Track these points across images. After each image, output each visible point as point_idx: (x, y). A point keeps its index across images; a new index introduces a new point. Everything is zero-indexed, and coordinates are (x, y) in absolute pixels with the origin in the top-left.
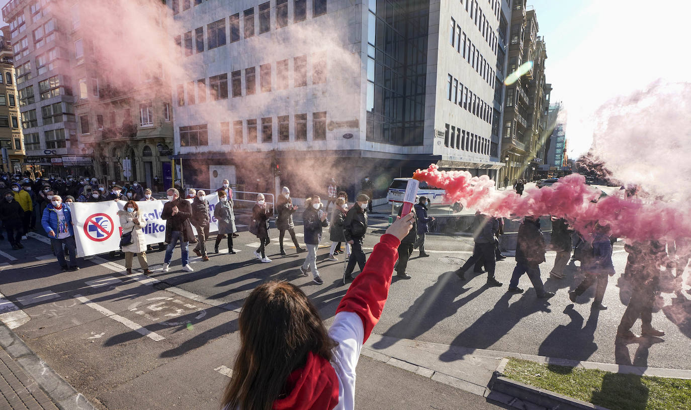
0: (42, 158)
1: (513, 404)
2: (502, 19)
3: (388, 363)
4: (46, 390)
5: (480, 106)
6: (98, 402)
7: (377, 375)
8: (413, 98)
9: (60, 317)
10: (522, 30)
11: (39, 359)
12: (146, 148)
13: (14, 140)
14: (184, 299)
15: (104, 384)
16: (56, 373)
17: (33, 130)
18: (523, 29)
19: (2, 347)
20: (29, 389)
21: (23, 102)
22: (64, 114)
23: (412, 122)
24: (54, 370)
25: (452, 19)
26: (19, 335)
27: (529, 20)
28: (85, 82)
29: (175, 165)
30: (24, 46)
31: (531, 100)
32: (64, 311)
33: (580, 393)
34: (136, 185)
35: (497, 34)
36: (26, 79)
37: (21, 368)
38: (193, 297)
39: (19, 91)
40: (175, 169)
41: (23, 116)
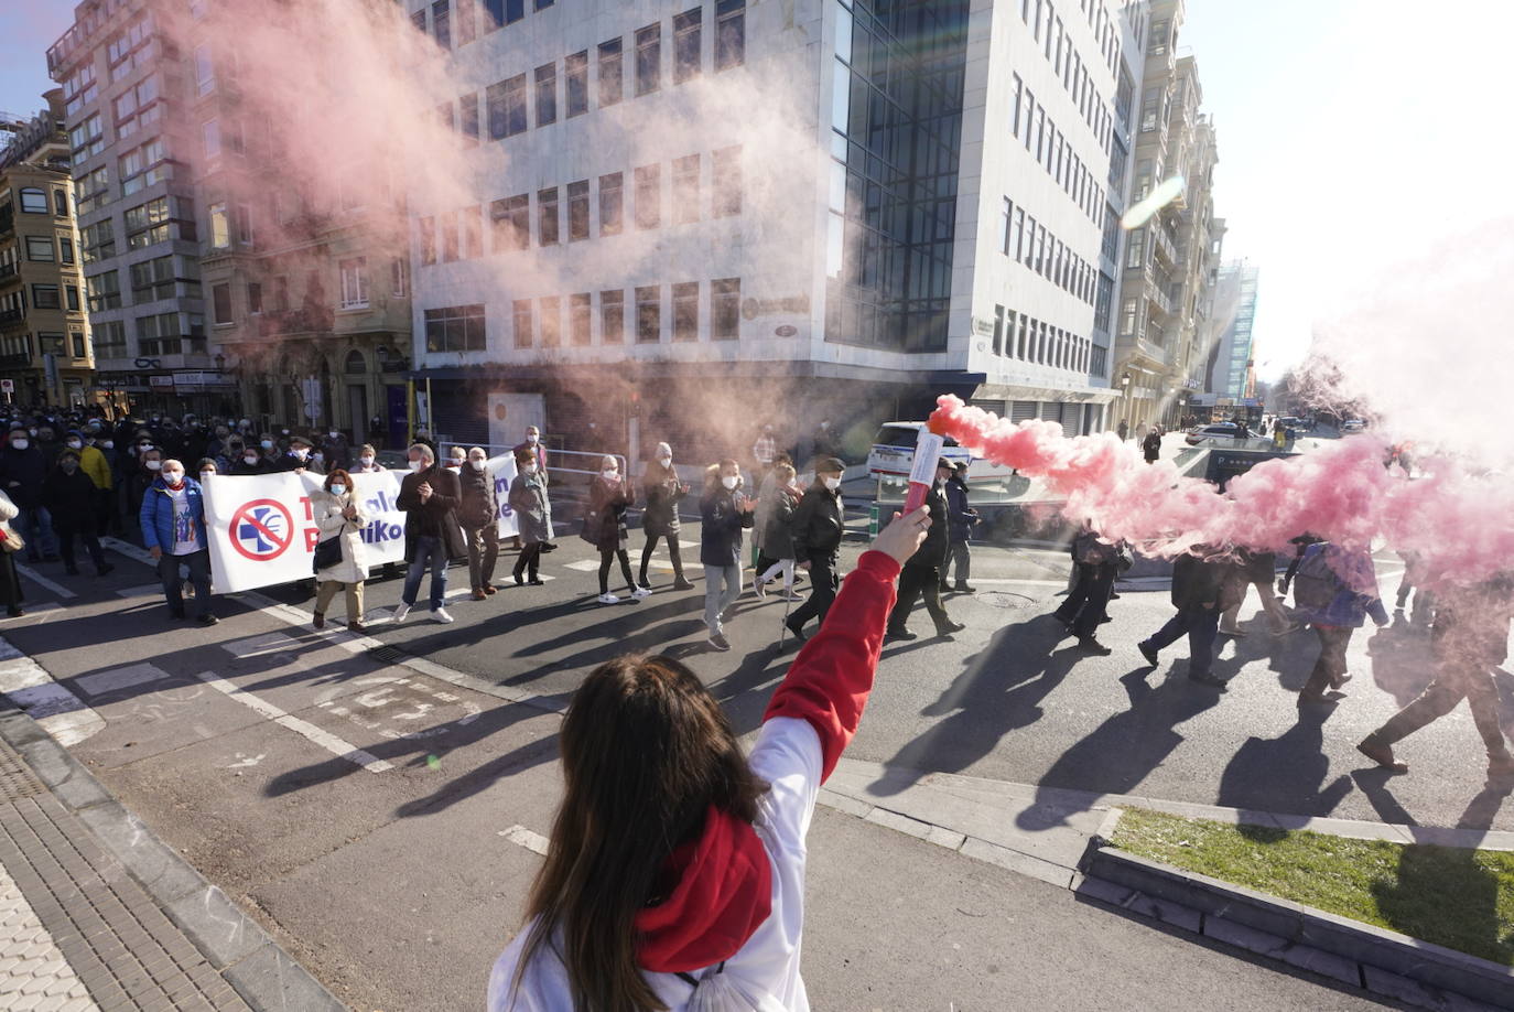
0: (131, 377)
1: (1132, 904)
2: (1124, 76)
3: (867, 818)
4: (141, 878)
5: (1071, 268)
6: (253, 904)
7: (843, 843)
8: (928, 248)
9: (169, 720)
10: (1166, 101)
11: (124, 811)
12: (354, 355)
13: (71, 337)
14: (433, 682)
15: (264, 865)
16: (162, 843)
17: (110, 316)
18: (1169, 99)
19: (47, 786)
20: (104, 877)
21: (91, 254)
22: (179, 280)
23: (924, 300)
24: (156, 835)
25: (1015, 75)
26: (81, 760)
27: (1183, 79)
28: (223, 213)
29: (415, 393)
30: (94, 134)
31: (1181, 252)
32: (178, 707)
33: (1272, 881)
34: (334, 434)
35: (1111, 110)
36: (98, 204)
37: (87, 831)
38: (452, 677)
39: (81, 231)
40: (416, 401)
41: (91, 286)
